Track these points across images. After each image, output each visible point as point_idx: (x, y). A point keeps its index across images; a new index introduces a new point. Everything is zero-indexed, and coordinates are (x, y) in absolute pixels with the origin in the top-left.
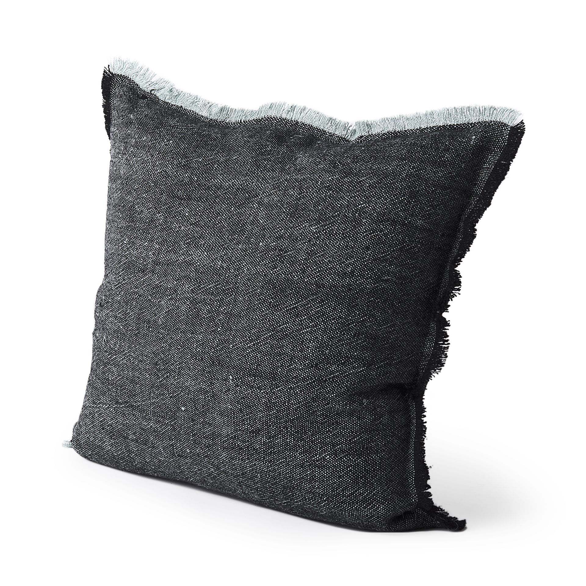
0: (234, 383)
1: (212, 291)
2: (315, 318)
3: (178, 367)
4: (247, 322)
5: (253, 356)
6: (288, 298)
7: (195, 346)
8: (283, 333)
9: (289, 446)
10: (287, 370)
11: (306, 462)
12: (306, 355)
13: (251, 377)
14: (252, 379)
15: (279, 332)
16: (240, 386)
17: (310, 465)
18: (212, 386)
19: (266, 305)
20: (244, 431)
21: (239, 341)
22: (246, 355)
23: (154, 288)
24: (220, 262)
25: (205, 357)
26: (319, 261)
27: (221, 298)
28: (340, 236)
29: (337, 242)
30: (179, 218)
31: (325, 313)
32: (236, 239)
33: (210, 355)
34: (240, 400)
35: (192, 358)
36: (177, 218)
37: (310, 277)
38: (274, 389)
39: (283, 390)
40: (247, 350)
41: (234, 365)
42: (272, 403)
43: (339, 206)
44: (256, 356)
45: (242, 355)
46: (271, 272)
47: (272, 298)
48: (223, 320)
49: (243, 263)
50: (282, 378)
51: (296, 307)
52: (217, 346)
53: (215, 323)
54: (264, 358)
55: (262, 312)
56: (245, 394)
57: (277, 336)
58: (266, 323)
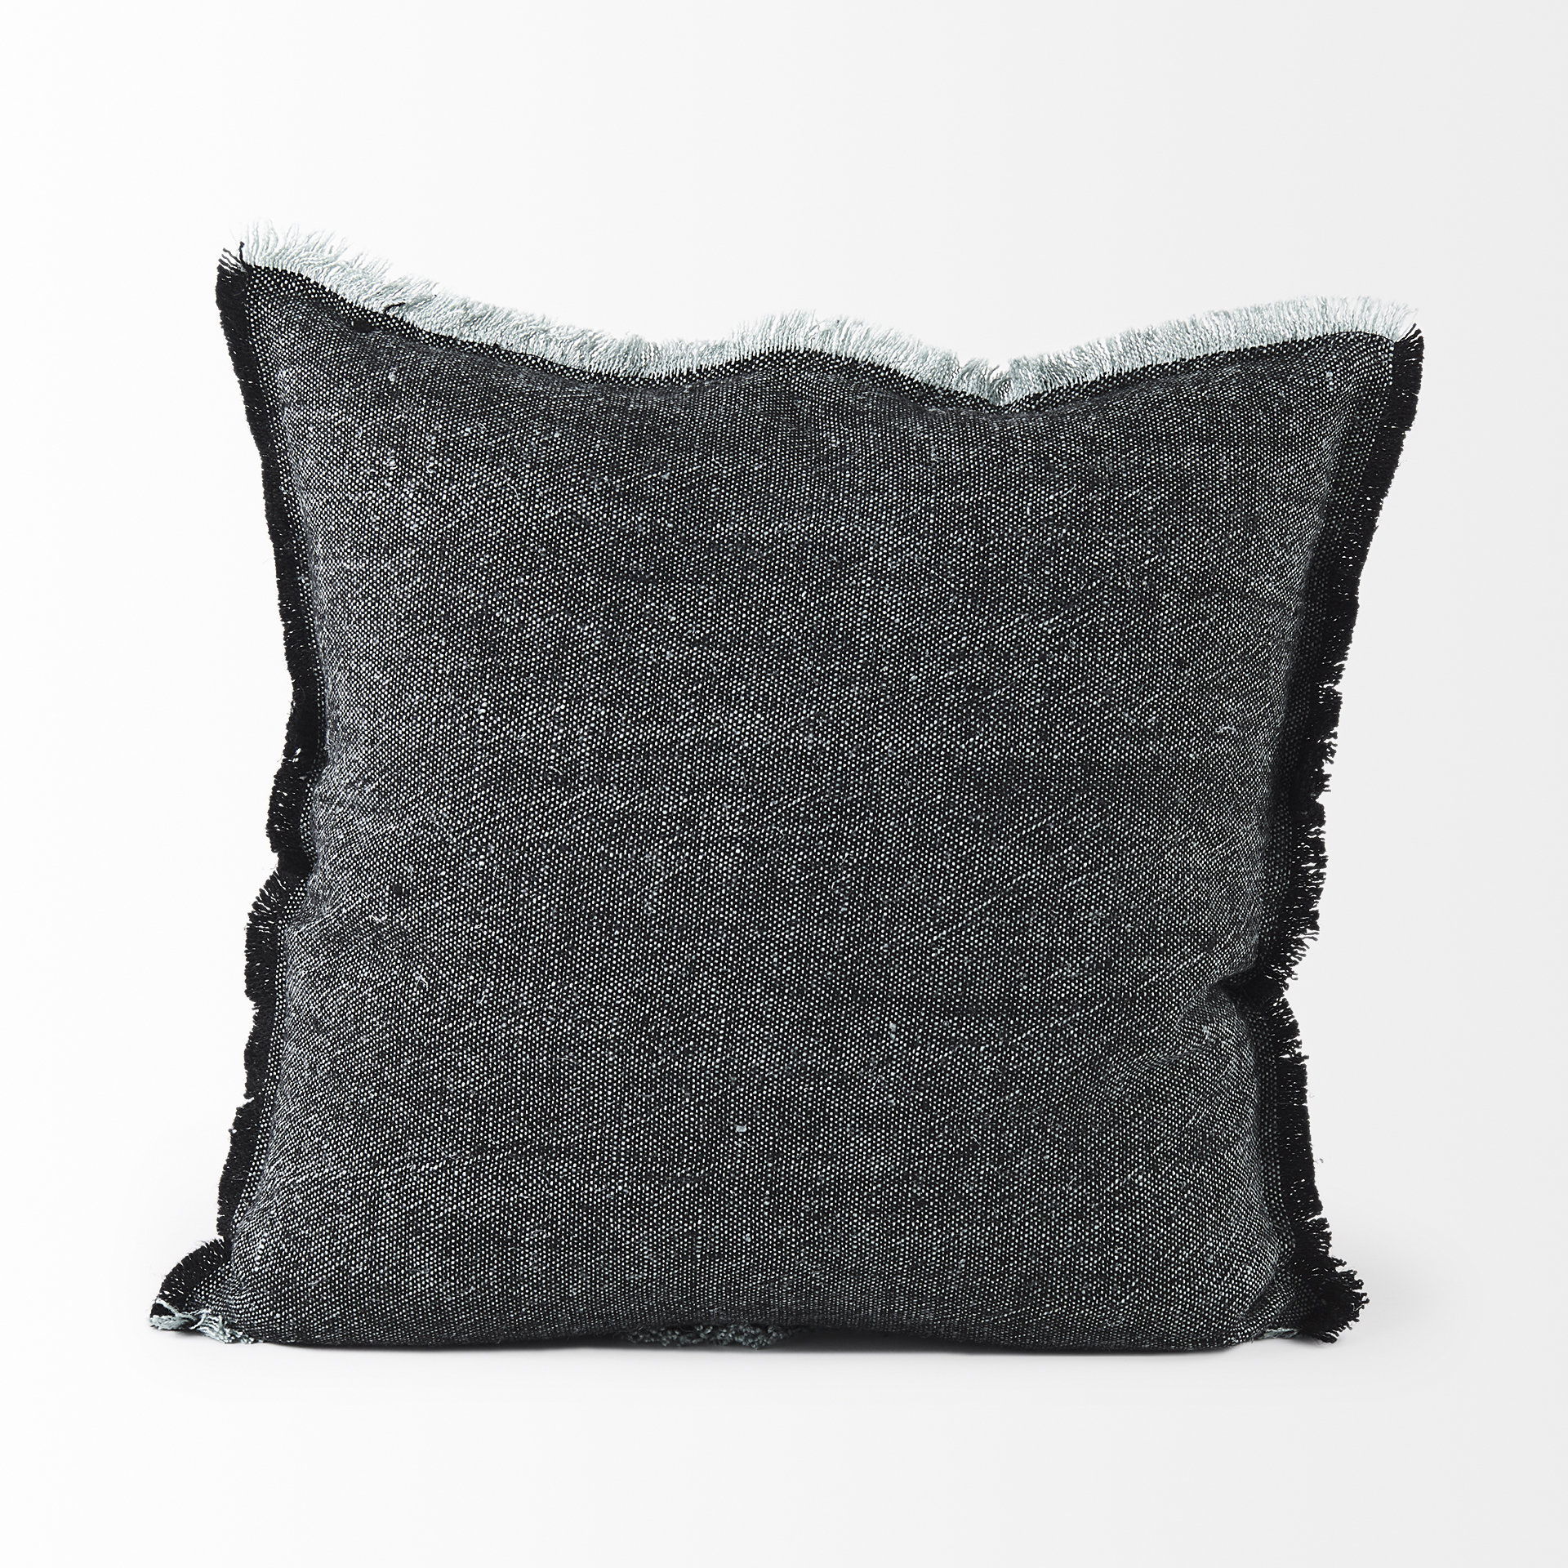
0: (903, 1040)
1: (804, 812)
2: (1092, 848)
3: (723, 1021)
4: (920, 880)
5: (950, 964)
6: (1020, 807)
7: (775, 960)
8: (1022, 896)
9: (1047, 1170)
10: (1042, 985)
11: (1090, 1202)
12: (1083, 942)
13: (950, 1018)
14: (954, 1021)
15: (1009, 893)
16: (921, 1045)
17: (1100, 1207)
18: (837, 1055)
19: (966, 832)
20: (931, 1157)
21: (905, 932)
22: (931, 963)
23: (611, 822)
24: (811, 735)
25: (809, 986)
26: (1079, 706)
27: (834, 829)
28: (1116, 640)
29: (1113, 655)
30: (650, 630)
31: (1112, 833)
32: (838, 672)
33: (823, 978)
34: (922, 1079)
35: (768, 993)
36: (644, 632)
37: (1063, 747)
38: (1014, 1038)
39: (1036, 1035)
40: (932, 952)
41: (900, 994)
42: (1009, 1072)
43: (1096, 564)
44: (959, 964)
45: (920, 966)
46: (963, 746)
47: (979, 812)
48: (849, 884)
49: (878, 732)
50: (1031, 1007)
51: (1043, 827)
52: (843, 952)
53: (827, 895)
54: (981, 965)
55: (957, 850)
56: (937, 1063)
57: (1007, 905)
58: (973, 876)
